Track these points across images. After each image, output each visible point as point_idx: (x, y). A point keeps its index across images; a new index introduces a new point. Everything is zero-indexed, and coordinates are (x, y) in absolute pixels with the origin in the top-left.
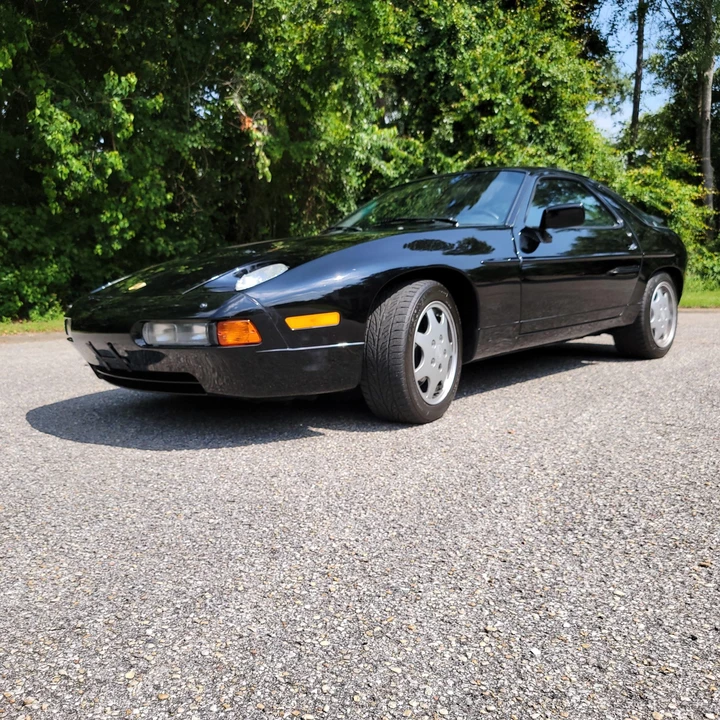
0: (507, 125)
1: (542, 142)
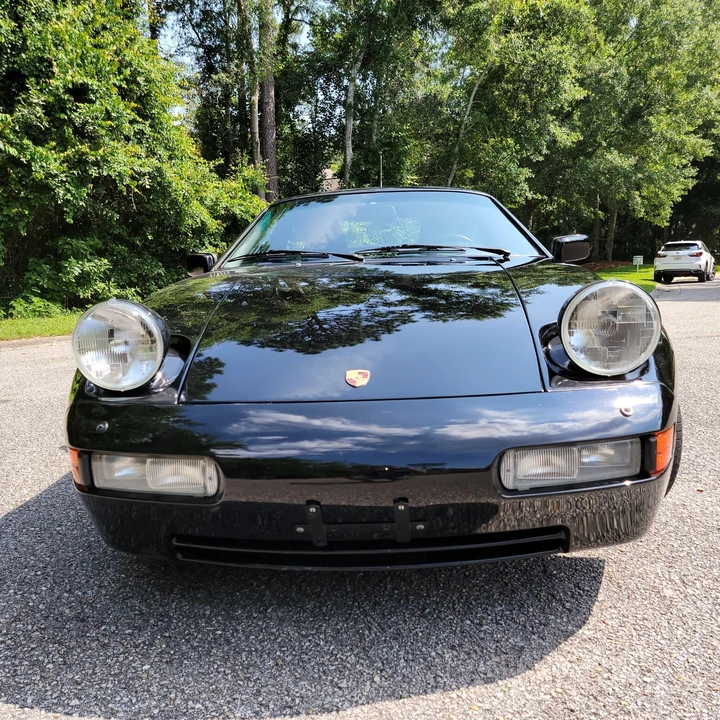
1: (140, 142)
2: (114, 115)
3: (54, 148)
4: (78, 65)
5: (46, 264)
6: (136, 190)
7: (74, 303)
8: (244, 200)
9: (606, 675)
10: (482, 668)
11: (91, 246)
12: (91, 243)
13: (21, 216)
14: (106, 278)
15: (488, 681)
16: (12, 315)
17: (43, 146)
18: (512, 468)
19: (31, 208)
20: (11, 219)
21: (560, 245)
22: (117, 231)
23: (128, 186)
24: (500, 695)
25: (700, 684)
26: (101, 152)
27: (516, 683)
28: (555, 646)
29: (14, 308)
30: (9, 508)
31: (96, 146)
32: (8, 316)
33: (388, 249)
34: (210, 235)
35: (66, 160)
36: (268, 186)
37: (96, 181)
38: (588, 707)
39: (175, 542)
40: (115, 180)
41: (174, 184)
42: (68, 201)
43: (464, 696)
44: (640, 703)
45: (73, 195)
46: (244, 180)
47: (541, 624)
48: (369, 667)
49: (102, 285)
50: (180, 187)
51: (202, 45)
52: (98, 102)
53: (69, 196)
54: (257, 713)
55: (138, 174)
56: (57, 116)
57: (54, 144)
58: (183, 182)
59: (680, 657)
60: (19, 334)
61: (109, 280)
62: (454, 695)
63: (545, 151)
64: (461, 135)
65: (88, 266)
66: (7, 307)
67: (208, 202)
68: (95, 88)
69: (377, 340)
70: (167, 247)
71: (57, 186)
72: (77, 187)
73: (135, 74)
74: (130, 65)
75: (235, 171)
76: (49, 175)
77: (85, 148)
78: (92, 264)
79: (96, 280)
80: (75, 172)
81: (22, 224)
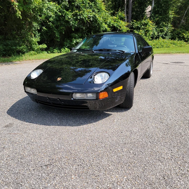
0: (83, 3)
1: (91, 8)
2: (84, 2)
3: (70, 11)
5: (69, 40)
6: (89, 21)
11: (78, 36)
13: (63, 29)
15: (73, 126)
17: (68, 11)
19: (65, 27)
20: (61, 30)
22: (85, 32)
23: (87, 20)
26: (81, 12)
29: (62, 50)
31: (80, 11)
35: (73, 15)
37: (79, 20)
39: (37, 101)
40: (84, 19)
41: (98, 19)
45: (74, 23)
46: (119, 16)
50: (100, 19)
53: (73, 24)
55: (89, 17)
56: (72, 3)
65: (78, 41)
66: (60, 50)
67: (108, 23)
71: (71, 21)
72: (75, 21)
75: (117, 14)
76: (69, 19)
77: (77, 11)
78: (79, 40)
80: (75, 18)
81: (63, 31)
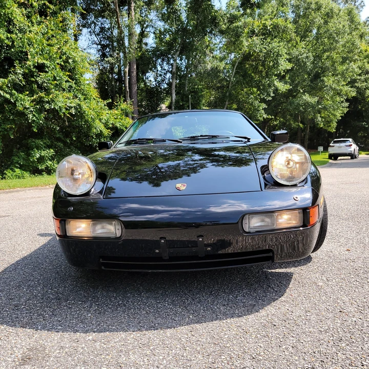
1: (70, 92)
2: (58, 78)
3: (28, 95)
4: (40, 54)
5: (22, 152)
6: (68, 115)
7: (36, 172)
8: (122, 119)
9: (290, 313)
10: (237, 312)
11: (45, 143)
12: (45, 141)
13: (11, 128)
14: (52, 159)
15: (239, 316)
16: (5, 178)
17: (22, 94)
18: (247, 222)
19: (16, 125)
20: (6, 130)
21: (274, 135)
22: (58, 136)
23: (64, 113)
24: (244, 321)
25: (331, 315)
26: (51, 96)
27: (251, 317)
28: (268, 304)
29: (6, 174)
30: (18, 259)
32: (3, 178)
33: (194, 137)
34: (105, 137)
35: (32, 101)
36: (133, 113)
37: (48, 111)
38: (282, 324)
39: (101, 260)
40: (57, 110)
41: (87, 112)
42: (34, 121)
43: (229, 322)
44: (304, 322)
45: (36, 118)
46: (121, 110)
47: (263, 296)
48: (187, 313)
49: (50, 163)
50: (90, 113)
51: (100, 44)
52: (50, 72)
53: (34, 118)
54: (139, 329)
55: (69, 107)
56: (30, 79)
57: (28, 93)
58: (91, 111)
59: (323, 307)
60: (9, 187)
61: (54, 160)
62: (224, 321)
63: (272, 95)
64: (230, 87)
65: (43, 153)
66: (3, 174)
67: (103, 121)
68: (49, 65)
69: (189, 176)
70: (82, 144)
71: (29, 114)
72: (39, 114)
73: (68, 58)
74: (65, 54)
75: (117, 106)
76: (25, 108)
77: (43, 95)
78: (46, 152)
79: (47, 160)
80: (38, 107)
81: (11, 132)
